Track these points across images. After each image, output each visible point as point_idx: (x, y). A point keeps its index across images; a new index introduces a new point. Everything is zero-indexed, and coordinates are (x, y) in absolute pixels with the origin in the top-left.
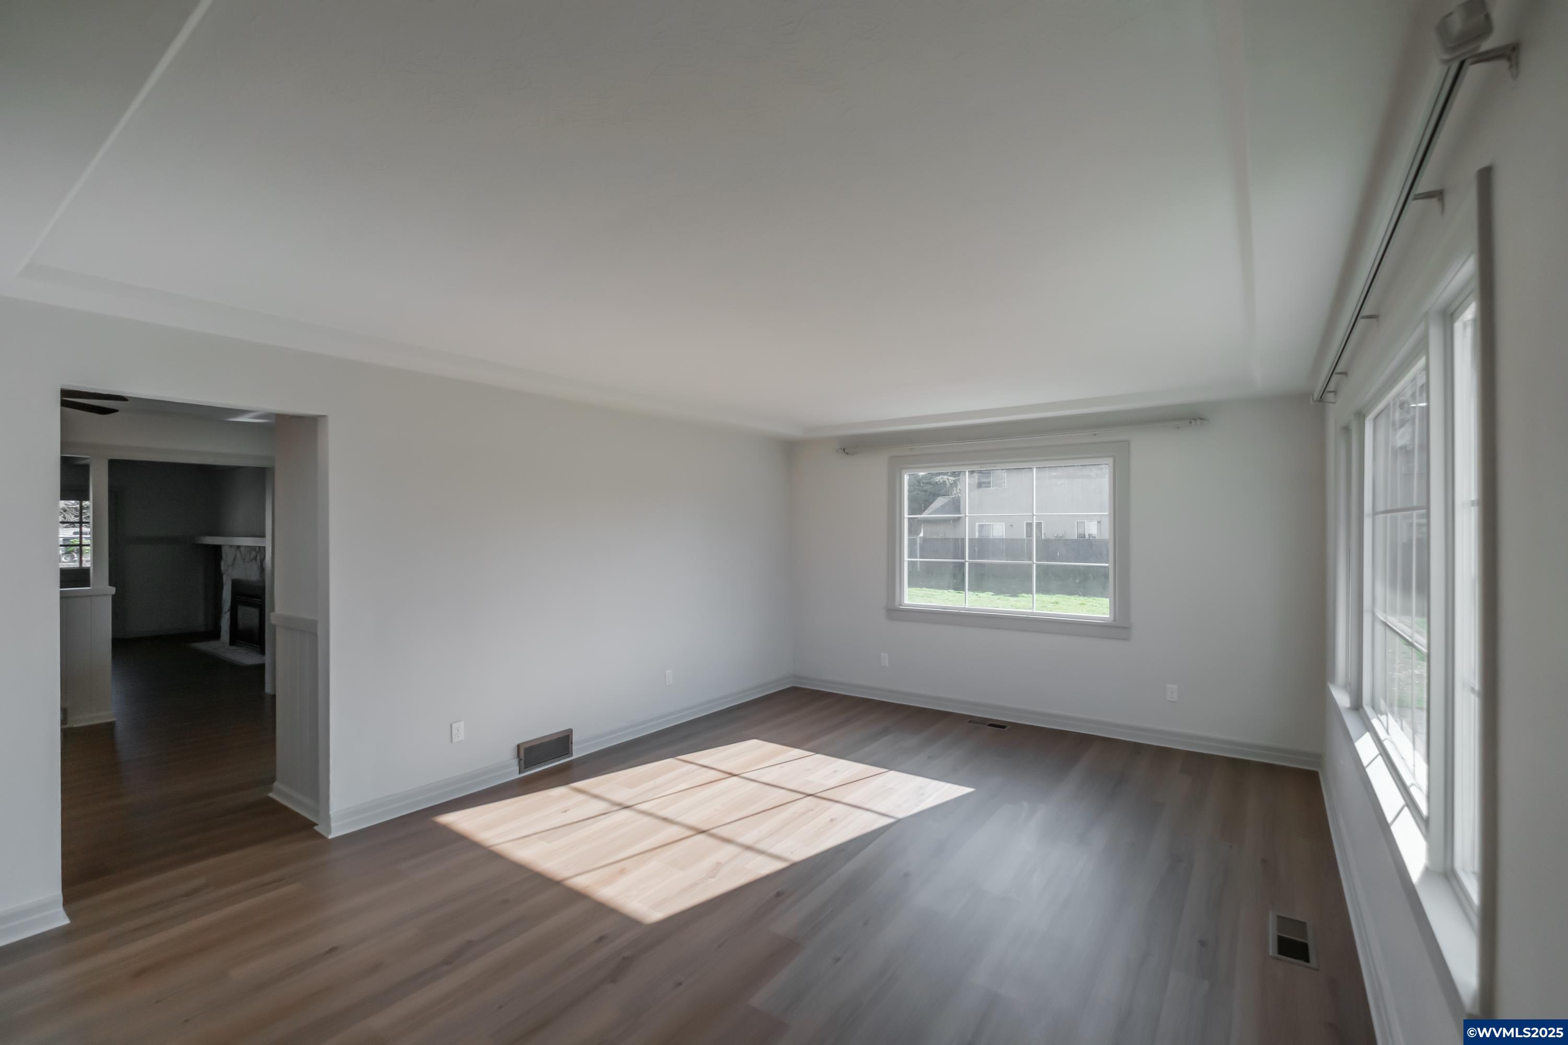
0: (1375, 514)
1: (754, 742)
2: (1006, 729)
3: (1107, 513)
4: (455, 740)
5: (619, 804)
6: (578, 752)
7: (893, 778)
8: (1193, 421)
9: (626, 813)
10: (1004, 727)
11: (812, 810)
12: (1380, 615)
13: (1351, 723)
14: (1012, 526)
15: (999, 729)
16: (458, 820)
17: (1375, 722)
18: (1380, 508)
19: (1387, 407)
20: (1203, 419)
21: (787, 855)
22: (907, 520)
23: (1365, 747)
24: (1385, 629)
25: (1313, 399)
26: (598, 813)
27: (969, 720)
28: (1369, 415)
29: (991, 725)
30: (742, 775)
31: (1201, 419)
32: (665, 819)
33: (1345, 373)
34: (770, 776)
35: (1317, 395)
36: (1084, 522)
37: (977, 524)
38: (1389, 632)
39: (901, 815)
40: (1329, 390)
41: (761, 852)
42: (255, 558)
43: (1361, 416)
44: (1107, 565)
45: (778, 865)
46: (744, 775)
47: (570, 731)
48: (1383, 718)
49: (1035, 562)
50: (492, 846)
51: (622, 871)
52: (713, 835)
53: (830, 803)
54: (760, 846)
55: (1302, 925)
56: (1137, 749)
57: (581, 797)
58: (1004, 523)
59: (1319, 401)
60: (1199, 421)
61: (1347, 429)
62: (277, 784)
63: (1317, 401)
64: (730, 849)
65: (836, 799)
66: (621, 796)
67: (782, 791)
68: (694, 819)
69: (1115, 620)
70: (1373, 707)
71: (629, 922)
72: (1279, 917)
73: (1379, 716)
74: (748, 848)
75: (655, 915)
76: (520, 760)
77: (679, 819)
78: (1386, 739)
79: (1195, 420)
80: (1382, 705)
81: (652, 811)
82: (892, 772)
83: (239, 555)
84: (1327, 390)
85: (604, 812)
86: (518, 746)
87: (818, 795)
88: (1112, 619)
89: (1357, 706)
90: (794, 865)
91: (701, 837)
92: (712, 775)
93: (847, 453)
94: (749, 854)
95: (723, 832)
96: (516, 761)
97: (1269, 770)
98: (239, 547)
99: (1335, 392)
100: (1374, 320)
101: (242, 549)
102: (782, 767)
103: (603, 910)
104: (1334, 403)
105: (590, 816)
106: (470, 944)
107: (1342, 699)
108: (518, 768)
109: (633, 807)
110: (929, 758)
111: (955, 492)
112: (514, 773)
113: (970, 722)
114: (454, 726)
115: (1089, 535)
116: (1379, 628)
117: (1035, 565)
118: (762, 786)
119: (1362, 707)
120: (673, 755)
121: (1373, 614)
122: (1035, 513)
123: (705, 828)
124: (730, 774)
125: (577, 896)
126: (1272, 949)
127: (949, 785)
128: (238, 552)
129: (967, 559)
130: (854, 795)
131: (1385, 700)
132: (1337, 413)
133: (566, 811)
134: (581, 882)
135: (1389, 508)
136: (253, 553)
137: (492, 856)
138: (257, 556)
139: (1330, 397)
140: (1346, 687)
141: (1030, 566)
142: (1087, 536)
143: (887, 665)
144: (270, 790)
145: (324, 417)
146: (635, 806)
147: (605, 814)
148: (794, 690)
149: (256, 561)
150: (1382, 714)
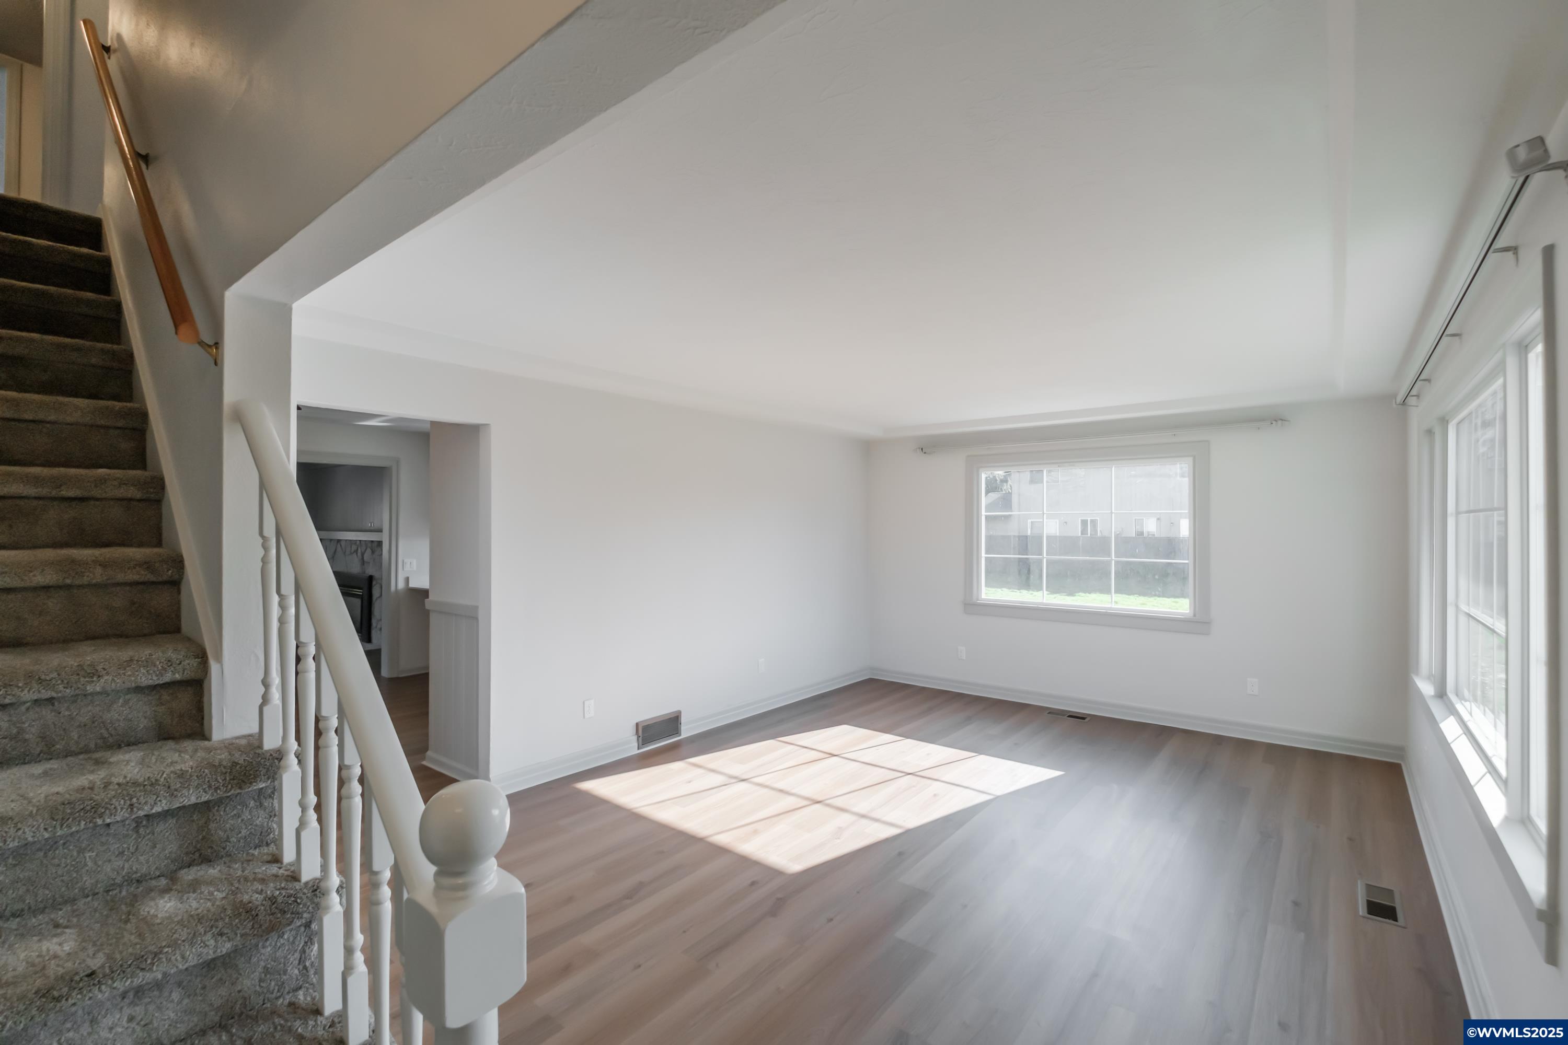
0: (1458, 513)
1: (845, 728)
2: (1086, 720)
3: (1187, 511)
4: (587, 716)
5: (735, 778)
6: (687, 731)
7: (983, 762)
8: (1274, 422)
9: (743, 785)
10: (1084, 718)
11: (914, 786)
12: (1464, 607)
13: (1436, 708)
14: (1066, 523)
15: (1079, 720)
16: (596, 787)
17: (1459, 707)
18: (1464, 507)
19: (1470, 414)
20: (1285, 420)
21: (900, 823)
22: (984, 516)
23: (1449, 728)
24: (1469, 619)
25: (1396, 402)
26: (718, 785)
27: (1048, 712)
28: (1452, 421)
29: (1070, 716)
30: (841, 755)
31: (1282, 420)
32: (781, 791)
33: (1428, 380)
34: (868, 756)
35: (1400, 399)
36: (1143, 519)
37: (1029, 521)
38: (1472, 622)
39: (999, 793)
40: (1413, 394)
41: (877, 820)
42: (356, 551)
43: (1444, 421)
44: (1187, 561)
45: (895, 831)
46: (843, 755)
47: (680, 712)
48: (1467, 704)
49: (1113, 558)
50: (636, 808)
51: (756, 832)
52: (828, 805)
53: (929, 781)
54: (874, 815)
55: (1390, 892)
56: (1219, 740)
57: (700, 771)
58: (1058, 521)
59: (1402, 404)
60: (1280, 422)
61: (1430, 432)
62: (429, 753)
63: (1399, 404)
64: (846, 817)
65: (935, 778)
66: (737, 770)
67: (883, 769)
68: (808, 790)
69: (1195, 615)
70: (1457, 695)
71: (774, 873)
72: (1367, 885)
73: (1463, 702)
74: (863, 816)
75: (795, 867)
76: (639, 737)
77: (793, 791)
78: (1469, 720)
79: (1276, 421)
80: (1466, 693)
81: (767, 784)
82: (982, 756)
83: (339, 549)
84: (1410, 394)
85: (724, 784)
86: (637, 724)
87: (918, 774)
88: (1192, 615)
89: (1441, 694)
90: (908, 832)
91: (817, 806)
92: (814, 755)
93: (925, 453)
94: (864, 822)
95: (838, 802)
96: (635, 738)
97: (1352, 761)
98: (339, 541)
99: (1418, 396)
100: (1457, 338)
101: (343, 544)
102: (878, 749)
103: (745, 862)
104: (1417, 406)
105: (713, 786)
106: (641, 885)
107: (1426, 688)
108: (636, 745)
109: (749, 780)
110: (1016, 744)
111: (1005, 488)
112: (632, 749)
113: (1049, 713)
114: (587, 703)
115: (1148, 532)
116: (1463, 619)
117: (1113, 562)
118: (863, 765)
119: (1446, 694)
120: (773, 737)
121: (1457, 607)
122: (1113, 511)
123: (820, 799)
124: (830, 754)
125: (721, 851)
126: (1362, 909)
127: (1039, 768)
128: (339, 546)
129: (1045, 556)
130: (950, 774)
131: (1469, 691)
132: (1419, 417)
133: (690, 782)
134: (722, 839)
135: (1472, 508)
136: (354, 548)
137: (635, 817)
138: (358, 549)
139: (1412, 401)
140: (1430, 677)
141: (1109, 563)
142: (1145, 535)
143: (964, 658)
144: (424, 759)
145: (486, 426)
146: (751, 780)
147: (726, 785)
148: (871, 681)
149: (357, 554)
150: (1466, 701)
